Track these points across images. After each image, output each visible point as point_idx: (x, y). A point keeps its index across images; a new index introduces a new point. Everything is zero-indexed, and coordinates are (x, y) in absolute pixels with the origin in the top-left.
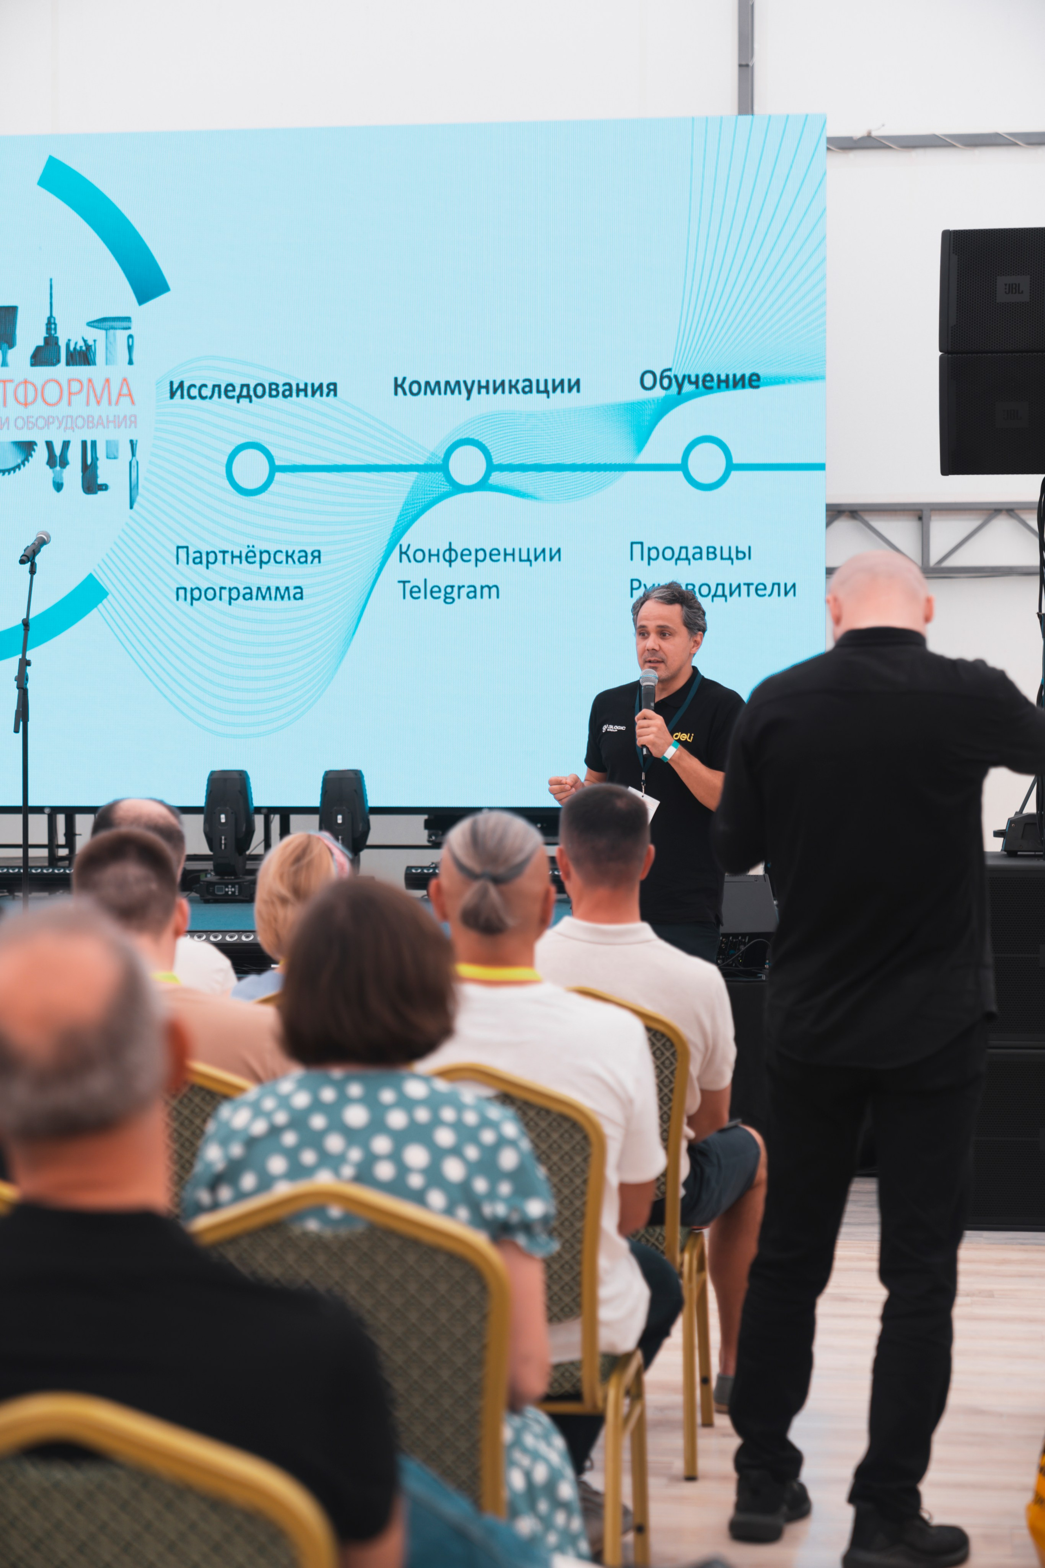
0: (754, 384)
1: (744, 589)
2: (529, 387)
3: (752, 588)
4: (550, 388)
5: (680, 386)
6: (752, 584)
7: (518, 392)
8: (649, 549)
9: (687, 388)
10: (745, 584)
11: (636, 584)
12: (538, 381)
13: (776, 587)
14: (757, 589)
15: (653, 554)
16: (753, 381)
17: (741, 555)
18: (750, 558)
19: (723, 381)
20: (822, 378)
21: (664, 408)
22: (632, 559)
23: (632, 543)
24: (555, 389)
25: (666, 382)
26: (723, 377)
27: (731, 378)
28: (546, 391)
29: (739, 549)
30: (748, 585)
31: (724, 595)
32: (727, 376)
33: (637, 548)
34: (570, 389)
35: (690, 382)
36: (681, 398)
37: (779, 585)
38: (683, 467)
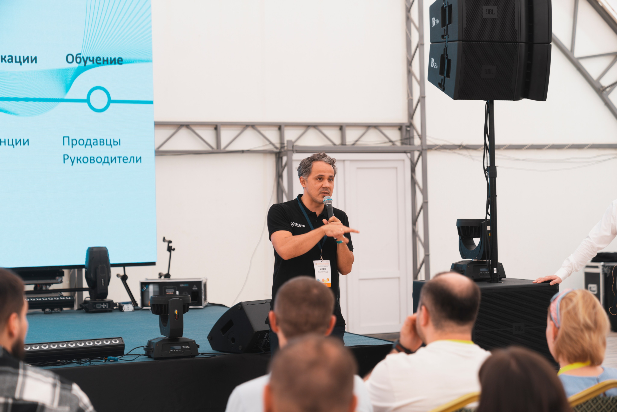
0: (120, 62)
1: (117, 159)
2: (11, 60)
3: (121, 159)
4: (22, 60)
5: (85, 62)
6: (121, 157)
7: (5, 61)
8: (72, 140)
9: (89, 63)
10: (118, 157)
11: (66, 157)
12: (16, 57)
13: (132, 159)
14: (123, 160)
15: (74, 142)
16: (119, 61)
17: (116, 143)
18: (120, 144)
19: (106, 61)
20: (150, 61)
21: (78, 72)
22: (64, 144)
23: (64, 137)
24: (24, 61)
25: (78, 60)
26: (105, 59)
27: (109, 59)
28: (20, 62)
29: (115, 140)
30: (119, 157)
31: (108, 162)
32: (107, 58)
33: (66, 139)
34: (32, 62)
35: (90, 60)
36: (86, 68)
37: (133, 157)
38: (88, 101)
